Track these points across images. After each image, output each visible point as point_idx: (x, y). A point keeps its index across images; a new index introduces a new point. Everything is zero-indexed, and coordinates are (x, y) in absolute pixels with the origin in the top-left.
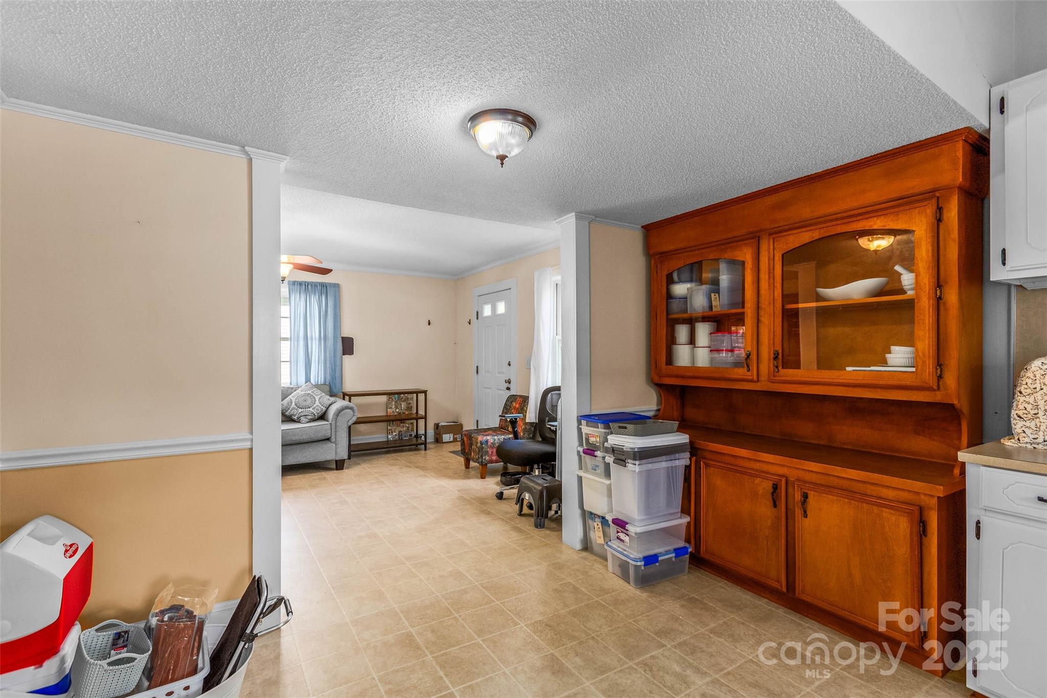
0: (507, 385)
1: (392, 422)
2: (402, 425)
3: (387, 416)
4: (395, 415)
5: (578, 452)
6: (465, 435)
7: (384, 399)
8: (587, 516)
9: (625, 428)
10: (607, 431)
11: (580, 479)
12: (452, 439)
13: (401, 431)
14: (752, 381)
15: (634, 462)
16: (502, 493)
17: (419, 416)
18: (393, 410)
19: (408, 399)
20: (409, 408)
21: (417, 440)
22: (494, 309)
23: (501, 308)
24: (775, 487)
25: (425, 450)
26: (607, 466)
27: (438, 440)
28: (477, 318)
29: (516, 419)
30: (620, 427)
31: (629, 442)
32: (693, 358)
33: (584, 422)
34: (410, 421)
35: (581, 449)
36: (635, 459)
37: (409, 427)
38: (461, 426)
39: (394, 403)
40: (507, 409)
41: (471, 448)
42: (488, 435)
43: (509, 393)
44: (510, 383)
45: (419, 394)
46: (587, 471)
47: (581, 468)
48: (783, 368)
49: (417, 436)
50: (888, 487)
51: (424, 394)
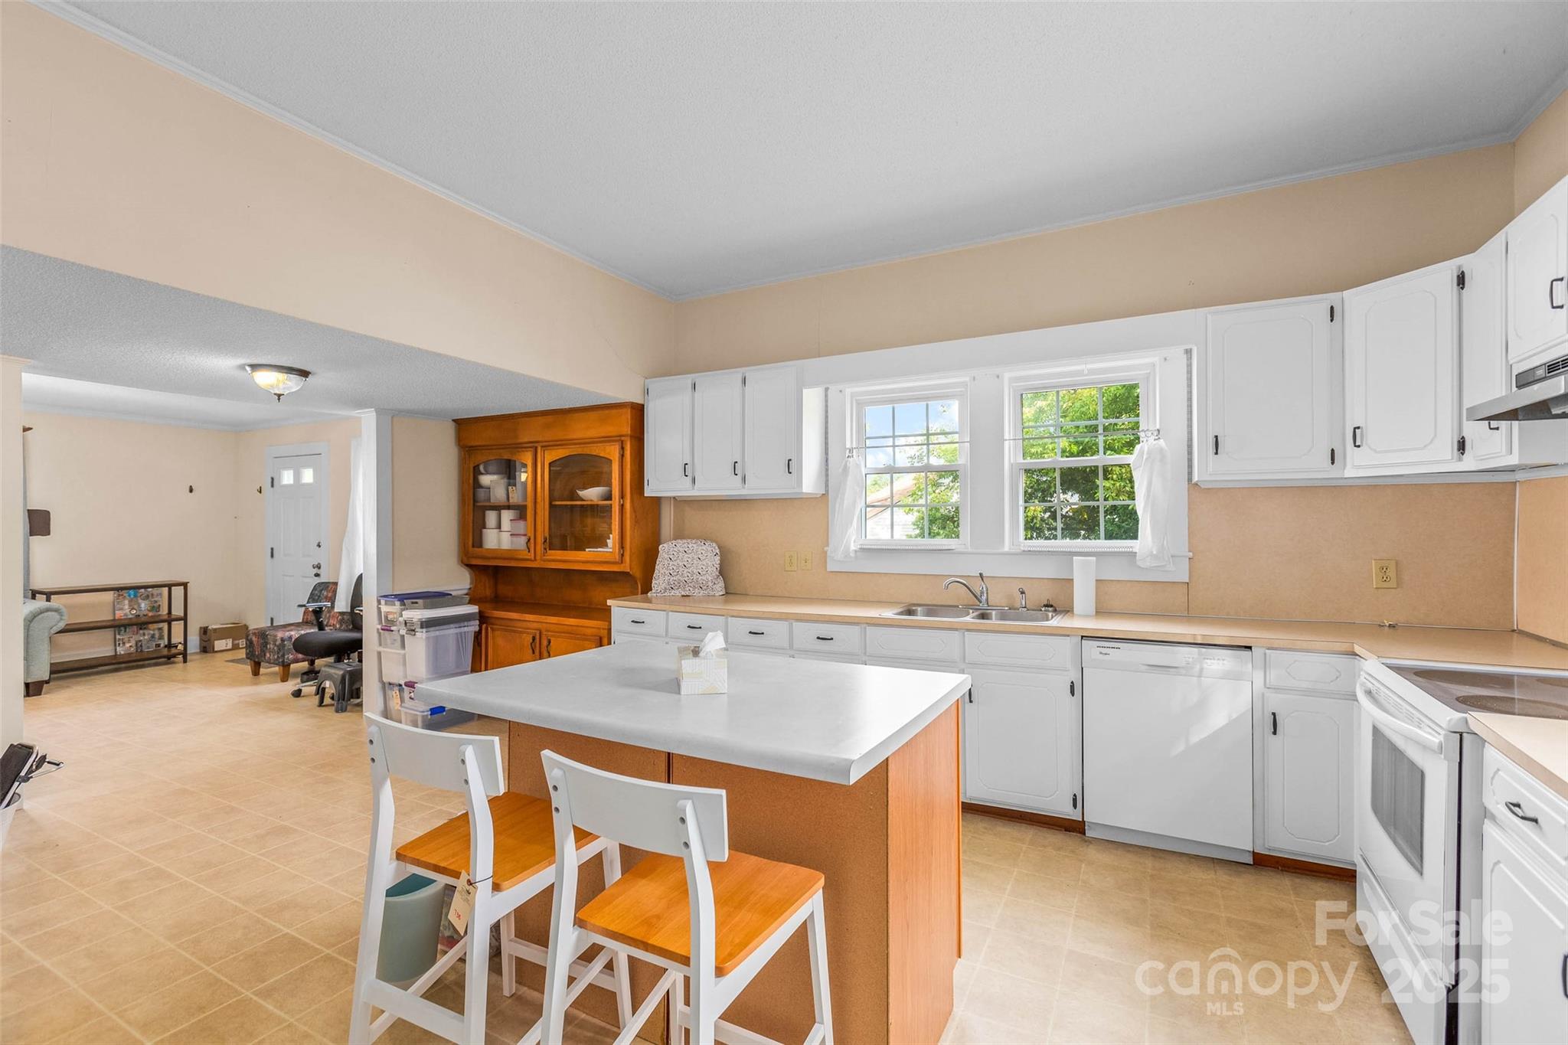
0: (316, 571)
1: (122, 628)
2: (141, 632)
3: (114, 620)
4: (130, 619)
5: (378, 629)
6: (254, 634)
7: (109, 596)
8: (386, 686)
9: (417, 603)
10: (403, 607)
11: (379, 654)
12: (230, 646)
13: (140, 641)
14: (531, 560)
15: (421, 630)
16: (300, 691)
17: (173, 617)
18: (125, 611)
19: (152, 595)
20: (153, 609)
21: (169, 651)
22: (297, 476)
23: (308, 476)
24: (534, 639)
25: (185, 661)
26: (403, 637)
27: (206, 648)
28: (272, 486)
29: (321, 608)
30: (413, 603)
31: (417, 614)
32: (499, 541)
33: (383, 602)
34: (156, 626)
35: (379, 627)
36: (422, 627)
37: (154, 634)
38: (246, 627)
39: (126, 602)
40: (313, 598)
41: (265, 649)
42: (291, 630)
43: (318, 580)
44: (319, 568)
45: (173, 588)
46: (386, 646)
47: (380, 645)
48: (550, 549)
49: (169, 646)
50: (587, 627)
51: (182, 587)
